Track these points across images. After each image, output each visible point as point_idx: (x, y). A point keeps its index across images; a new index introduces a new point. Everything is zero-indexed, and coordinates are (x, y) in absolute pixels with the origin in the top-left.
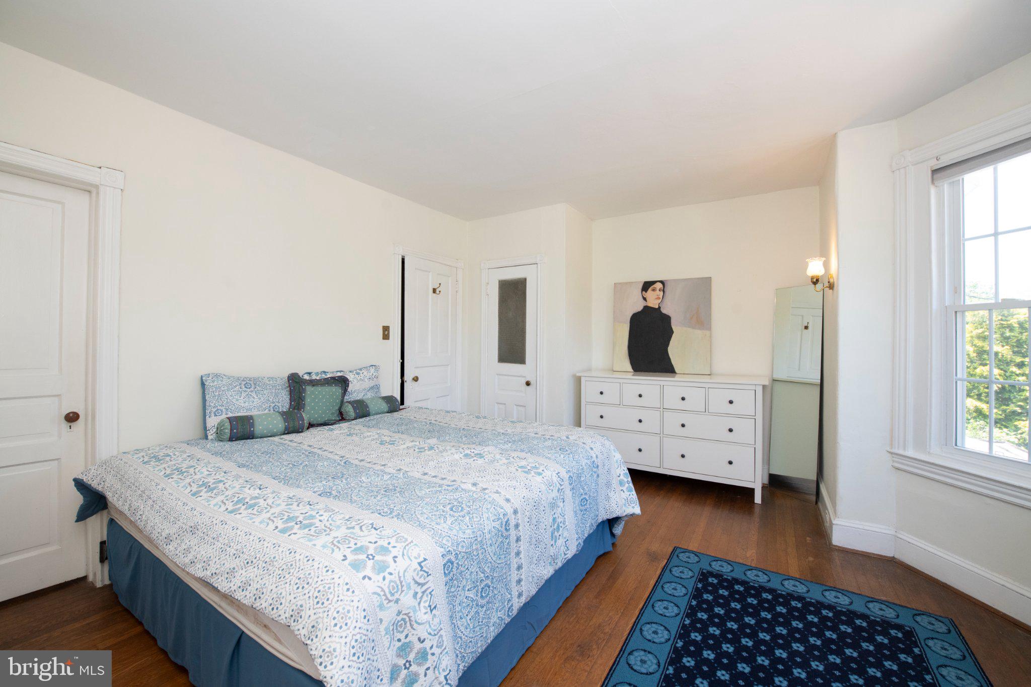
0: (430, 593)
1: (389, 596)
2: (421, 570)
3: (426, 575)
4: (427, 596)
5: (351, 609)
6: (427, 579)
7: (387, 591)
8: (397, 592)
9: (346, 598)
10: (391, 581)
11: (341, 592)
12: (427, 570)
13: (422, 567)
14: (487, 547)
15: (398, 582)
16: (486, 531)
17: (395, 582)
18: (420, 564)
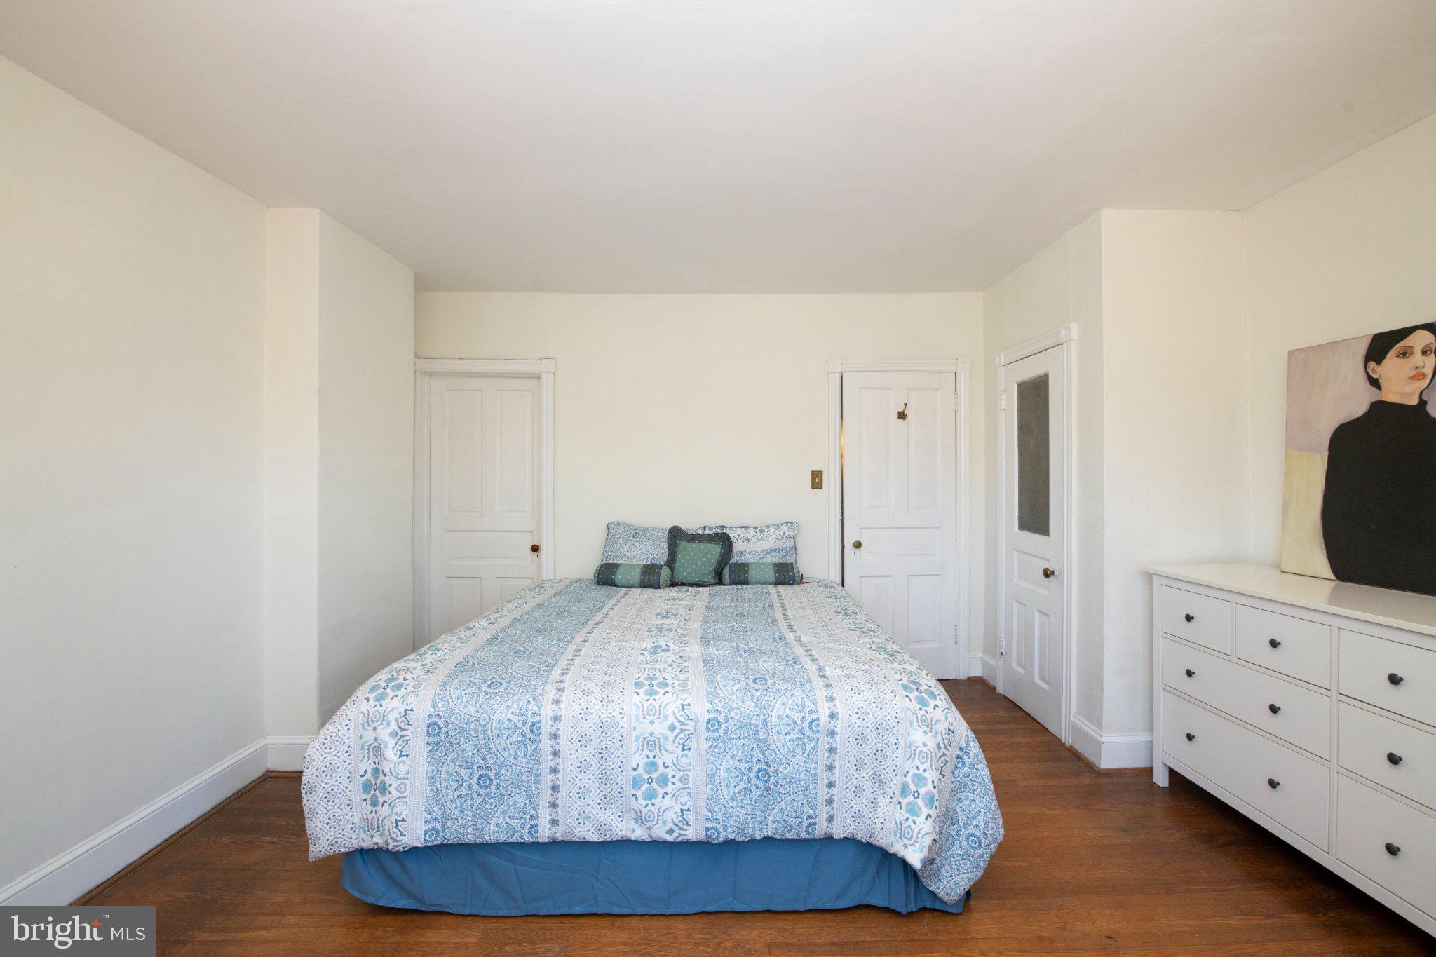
0: (407, 741)
1: (370, 720)
2: (404, 716)
3: (407, 722)
4: (404, 741)
5: (341, 766)
6: (406, 727)
7: (370, 716)
8: (377, 722)
9: (342, 757)
10: (377, 711)
11: (342, 750)
12: (409, 719)
13: (406, 714)
14: (492, 736)
15: (382, 715)
16: (495, 718)
17: (379, 713)
18: (406, 710)
